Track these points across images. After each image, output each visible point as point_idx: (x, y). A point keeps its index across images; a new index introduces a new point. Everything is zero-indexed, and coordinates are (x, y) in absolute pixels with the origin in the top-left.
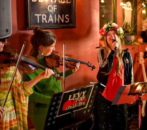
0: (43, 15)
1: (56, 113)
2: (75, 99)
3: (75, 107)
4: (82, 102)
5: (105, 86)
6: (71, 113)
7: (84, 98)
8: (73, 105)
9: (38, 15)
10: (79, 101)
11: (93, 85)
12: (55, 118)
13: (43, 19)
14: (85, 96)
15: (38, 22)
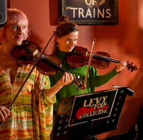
0: (80, 9)
1: (67, 121)
2: (93, 105)
3: (93, 115)
4: (102, 110)
5: (133, 92)
6: (88, 122)
7: (105, 104)
8: (91, 113)
9: (74, 9)
10: (98, 108)
11: (117, 89)
12: (66, 127)
13: (79, 13)
14: (107, 102)
15: (74, 17)
